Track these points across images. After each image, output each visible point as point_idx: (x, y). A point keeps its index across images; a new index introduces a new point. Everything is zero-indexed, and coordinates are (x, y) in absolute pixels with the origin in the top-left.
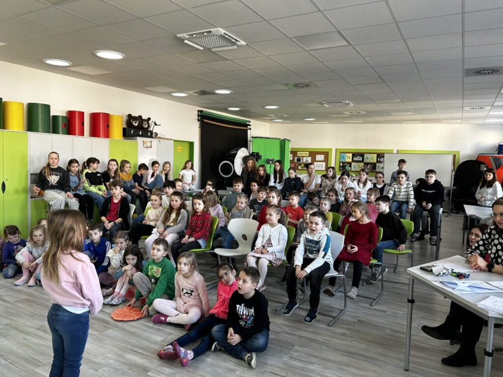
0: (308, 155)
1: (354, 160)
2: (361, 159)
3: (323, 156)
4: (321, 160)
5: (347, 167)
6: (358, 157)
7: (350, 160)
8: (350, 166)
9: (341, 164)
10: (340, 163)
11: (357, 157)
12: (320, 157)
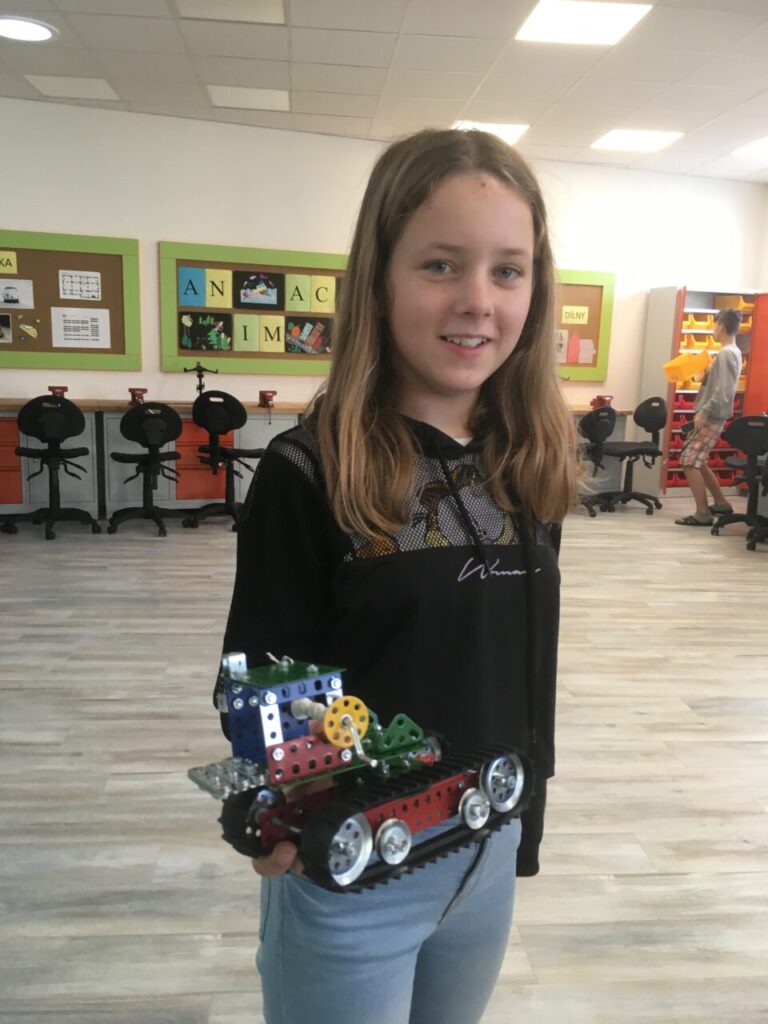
0: (13, 270)
1: (243, 299)
2: (272, 298)
3: (95, 277)
4: (86, 296)
5: (212, 335)
6: (262, 287)
7: (225, 302)
8: (228, 330)
9: (187, 321)
10: (181, 315)
11: (253, 286)
12: (79, 284)
